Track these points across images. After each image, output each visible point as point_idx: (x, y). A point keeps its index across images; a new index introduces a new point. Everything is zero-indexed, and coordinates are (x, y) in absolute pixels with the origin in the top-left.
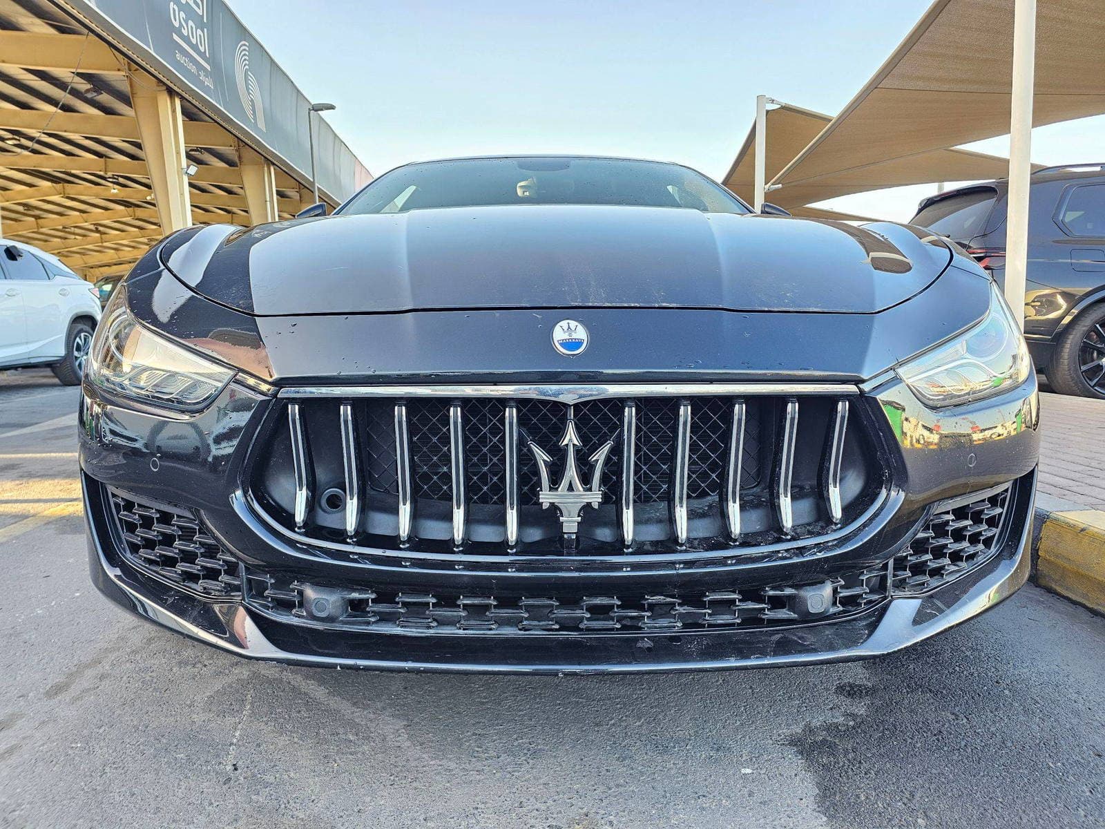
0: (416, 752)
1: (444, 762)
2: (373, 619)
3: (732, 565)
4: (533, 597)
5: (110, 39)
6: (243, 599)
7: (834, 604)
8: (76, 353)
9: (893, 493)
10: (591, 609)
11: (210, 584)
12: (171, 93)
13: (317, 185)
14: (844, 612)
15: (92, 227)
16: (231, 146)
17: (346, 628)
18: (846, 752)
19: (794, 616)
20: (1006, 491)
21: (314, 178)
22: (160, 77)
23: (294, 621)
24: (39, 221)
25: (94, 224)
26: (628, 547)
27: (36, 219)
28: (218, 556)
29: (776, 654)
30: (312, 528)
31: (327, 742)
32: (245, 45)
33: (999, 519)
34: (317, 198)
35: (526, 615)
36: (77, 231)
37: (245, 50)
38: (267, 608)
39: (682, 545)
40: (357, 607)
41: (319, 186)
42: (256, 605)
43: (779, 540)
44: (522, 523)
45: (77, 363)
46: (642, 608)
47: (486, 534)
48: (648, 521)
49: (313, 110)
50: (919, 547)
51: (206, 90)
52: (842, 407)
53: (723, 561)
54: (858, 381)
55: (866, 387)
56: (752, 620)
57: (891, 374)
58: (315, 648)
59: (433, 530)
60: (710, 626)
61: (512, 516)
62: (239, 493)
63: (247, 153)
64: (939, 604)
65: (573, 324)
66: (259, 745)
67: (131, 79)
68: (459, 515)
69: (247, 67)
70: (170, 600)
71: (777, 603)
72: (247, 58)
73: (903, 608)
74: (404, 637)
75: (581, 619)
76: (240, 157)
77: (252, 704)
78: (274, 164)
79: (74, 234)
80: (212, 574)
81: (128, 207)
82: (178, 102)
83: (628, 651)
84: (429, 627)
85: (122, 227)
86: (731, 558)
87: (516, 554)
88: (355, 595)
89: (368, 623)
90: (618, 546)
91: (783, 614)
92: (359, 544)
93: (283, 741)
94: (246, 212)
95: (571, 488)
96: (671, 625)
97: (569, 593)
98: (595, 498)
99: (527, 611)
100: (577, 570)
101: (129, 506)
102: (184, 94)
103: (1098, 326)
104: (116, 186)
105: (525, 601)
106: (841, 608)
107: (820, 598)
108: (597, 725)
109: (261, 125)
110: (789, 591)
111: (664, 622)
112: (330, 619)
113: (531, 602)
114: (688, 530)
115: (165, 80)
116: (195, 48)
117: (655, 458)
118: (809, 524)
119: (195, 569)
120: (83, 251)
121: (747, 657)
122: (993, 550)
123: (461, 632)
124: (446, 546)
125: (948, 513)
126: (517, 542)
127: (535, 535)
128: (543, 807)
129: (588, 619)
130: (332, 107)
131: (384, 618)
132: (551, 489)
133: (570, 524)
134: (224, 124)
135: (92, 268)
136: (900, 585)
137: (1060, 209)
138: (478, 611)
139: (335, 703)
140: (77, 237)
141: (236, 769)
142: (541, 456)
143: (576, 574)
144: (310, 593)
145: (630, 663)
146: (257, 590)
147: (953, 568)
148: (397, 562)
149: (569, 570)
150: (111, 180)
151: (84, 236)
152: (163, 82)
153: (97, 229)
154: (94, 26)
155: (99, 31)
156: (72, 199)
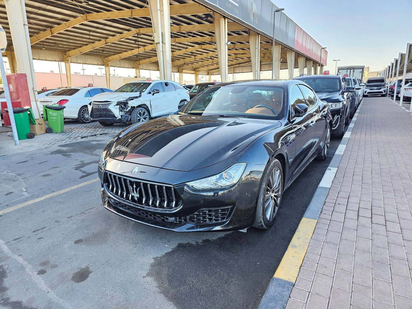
2: (118, 206)
5: (205, 5)
7: (176, 221)
12: (225, 17)
13: (275, 38)
14: (179, 223)
15: (210, 58)
20: (229, 208)
21: (274, 36)
22: (221, 13)
23: (112, 203)
26: (144, 204)
27: (195, 56)
33: (227, 214)
34: (274, 42)
38: (109, 201)
39: (150, 206)
41: (276, 38)
43: (164, 208)
46: (147, 214)
49: (276, 11)
52: (173, 189)
54: (173, 185)
55: (175, 186)
56: (163, 220)
57: (184, 184)
60: (157, 220)
63: (251, 32)
65: (137, 168)
69: (252, 1)
74: (121, 210)
76: (249, 33)
78: (260, 34)
79: (205, 60)
82: (226, 20)
83: (143, 220)
87: (130, 201)
88: (116, 202)
95: (135, 193)
96: (152, 218)
98: (138, 196)
102: (228, 17)
107: (170, 219)
109: (256, 21)
113: (134, 209)
120: (207, 65)
122: (225, 220)
123: (127, 211)
130: (283, 9)
131: (120, 206)
132: (133, 193)
133: (136, 199)
134: (242, 24)
135: (210, 70)
140: (205, 61)
142: (131, 188)
150: (214, 43)
151: (208, 60)
152: (222, 15)
153: (211, 58)
154: (200, 2)
155: (202, 3)
156: (204, 49)
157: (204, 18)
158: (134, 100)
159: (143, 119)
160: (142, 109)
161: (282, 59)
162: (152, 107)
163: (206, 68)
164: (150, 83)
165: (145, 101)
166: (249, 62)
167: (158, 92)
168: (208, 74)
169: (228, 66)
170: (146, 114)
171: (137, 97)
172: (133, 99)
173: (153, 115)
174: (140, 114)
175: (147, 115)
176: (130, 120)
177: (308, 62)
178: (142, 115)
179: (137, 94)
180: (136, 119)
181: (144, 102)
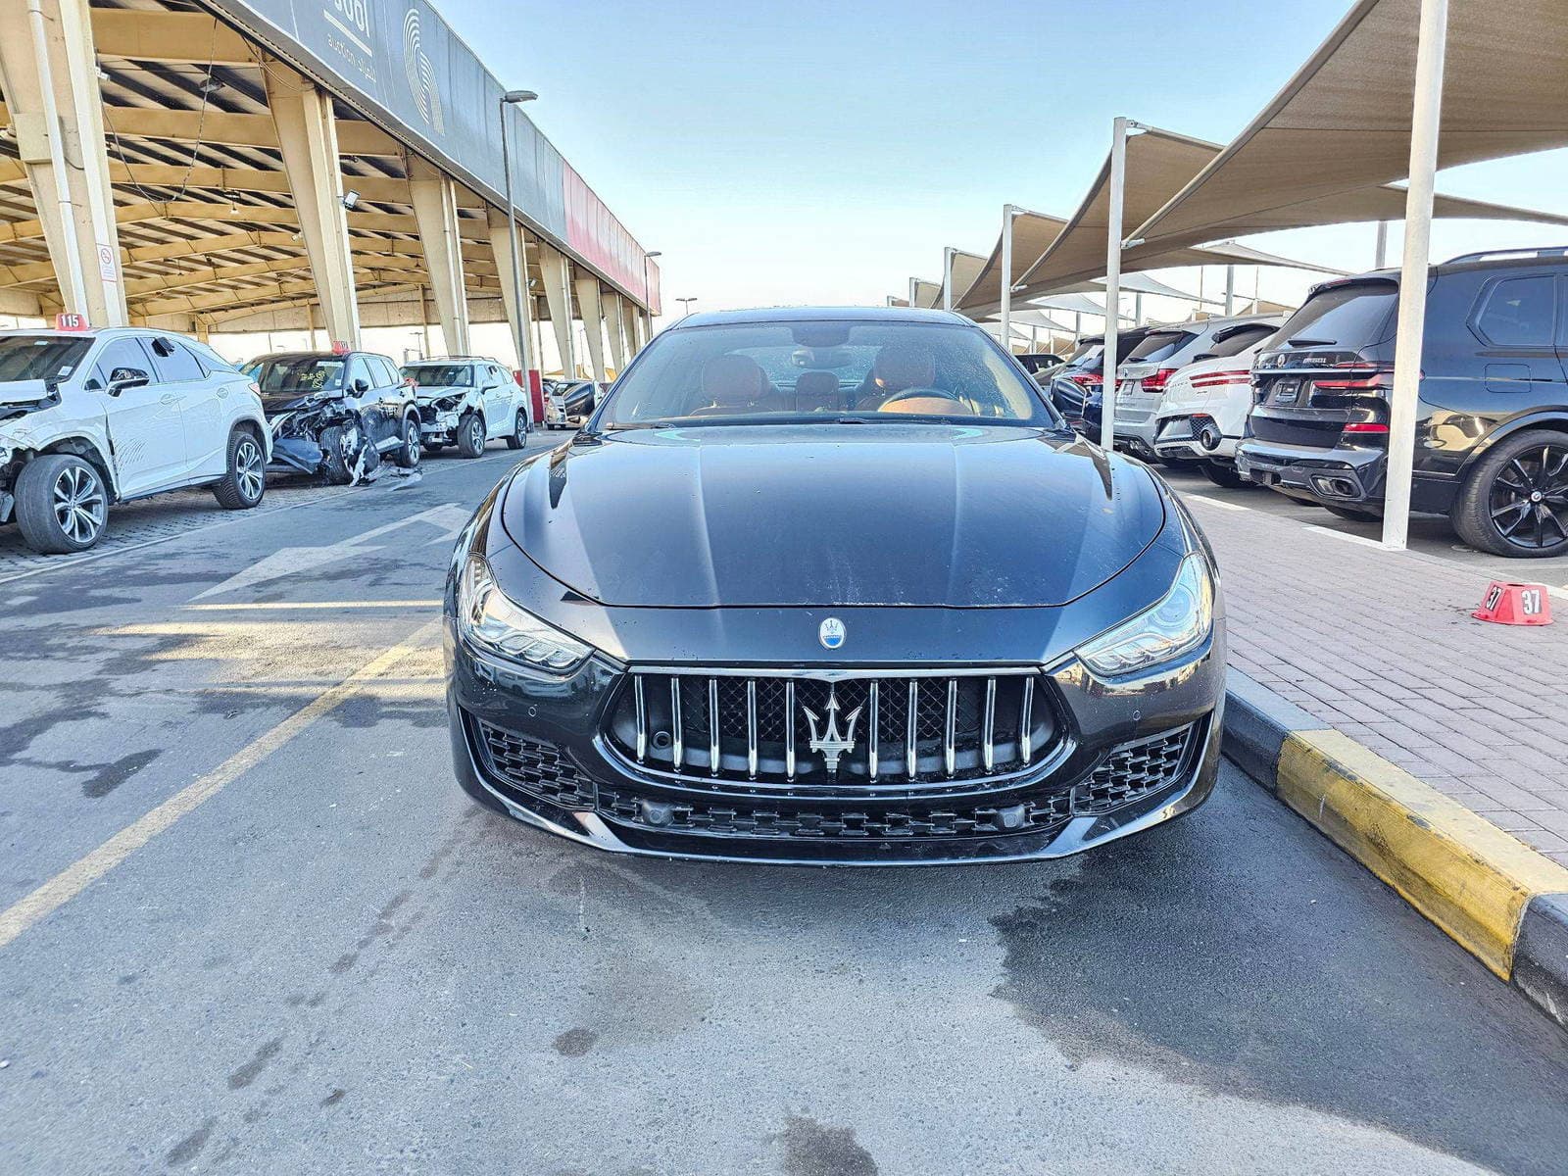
0: (719, 923)
1: (740, 929)
2: (691, 826)
3: (950, 793)
4: (805, 812)
5: (243, 27)
6: (596, 808)
7: (1027, 820)
8: (239, 469)
9: (1069, 745)
10: (847, 821)
11: (568, 797)
12: (321, 91)
13: (513, 205)
14: (1036, 826)
15: (203, 259)
16: (396, 154)
17: (672, 831)
18: (1042, 930)
19: (995, 829)
20: (1187, 730)
21: (509, 195)
22: (308, 72)
23: (634, 826)
24: (132, 251)
25: (206, 255)
26: (873, 779)
27: (128, 249)
28: (575, 776)
29: (978, 856)
30: (649, 762)
31: (649, 914)
32: (414, 14)
33: (1180, 753)
35: (800, 825)
36: (183, 263)
37: (415, 21)
38: (613, 815)
39: (912, 778)
40: (680, 818)
41: (516, 206)
42: (605, 813)
43: (983, 776)
44: (798, 759)
45: (241, 481)
46: (883, 822)
47: (772, 766)
48: (890, 759)
49: (506, 100)
50: (1101, 778)
51: (364, 84)
52: (1030, 683)
53: (942, 790)
54: (1039, 665)
55: (1046, 668)
56: (967, 831)
57: (1071, 655)
58: (648, 844)
59: (735, 763)
60: (934, 835)
61: (791, 756)
62: (598, 738)
63: (419, 166)
64: (1113, 821)
65: (835, 621)
66: (600, 915)
67: (266, 72)
68: (753, 754)
69: (418, 45)
70: (538, 808)
71: (984, 819)
72: (418, 32)
73: (1081, 824)
74: (714, 839)
75: (840, 829)
76: (408, 170)
77: (585, 886)
78: (454, 178)
79: (180, 268)
80: (570, 789)
81: (251, 230)
82: (329, 102)
83: (872, 852)
84: (731, 832)
85: (242, 256)
86: (949, 788)
87: (793, 783)
88: (679, 809)
89: (688, 828)
90: (866, 778)
91: (989, 827)
92: (682, 773)
93: (616, 913)
94: (417, 238)
95: (832, 739)
96: (905, 833)
97: (832, 811)
98: (849, 745)
99: (801, 822)
100: (837, 795)
101: (498, 735)
102: (337, 93)
103: (1516, 461)
104: (236, 204)
105: (800, 816)
106: (1033, 824)
107: (1013, 817)
108: (855, 907)
109: (439, 126)
110: (992, 811)
111: (899, 832)
112: (662, 825)
113: (804, 816)
114: (917, 767)
115: (313, 76)
116: (352, 26)
117: (898, 708)
118: (1008, 763)
119: (556, 785)
120: (189, 290)
121: (957, 858)
122: (1174, 778)
123: (754, 836)
124: (743, 775)
125: (1127, 751)
126: (794, 775)
127: (806, 768)
128: (812, 959)
129: (845, 829)
130: (532, 97)
131: (699, 825)
132: (818, 739)
133: (832, 763)
134: (388, 130)
135: (202, 313)
136: (1082, 806)
137: (1480, 306)
138: (765, 822)
139: (649, 886)
140: (183, 272)
141: (588, 931)
142: (811, 716)
143: (834, 798)
144: (647, 806)
145: (873, 860)
146: (605, 803)
147: (1133, 793)
148: (708, 786)
149: (831, 795)
150: (230, 196)
151: (192, 270)
152: (312, 80)
153: (209, 260)
154: (222, 12)
155: (229, 17)
156: (177, 221)
157: (204, 83)
158: (27, 415)
159: (81, 511)
160: (72, 461)
161: (534, 282)
162: (116, 451)
163: (182, 304)
164: (90, 341)
165: (81, 422)
166: (374, 287)
167: (144, 383)
168: (194, 330)
169: (357, 290)
170: (94, 483)
171: (37, 404)
172: (20, 414)
173: (125, 489)
174: (65, 485)
175: (96, 491)
176: (12, 517)
177: (607, 299)
178: (74, 492)
179: (35, 389)
180: (46, 510)
181: (80, 428)
